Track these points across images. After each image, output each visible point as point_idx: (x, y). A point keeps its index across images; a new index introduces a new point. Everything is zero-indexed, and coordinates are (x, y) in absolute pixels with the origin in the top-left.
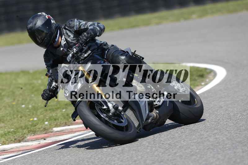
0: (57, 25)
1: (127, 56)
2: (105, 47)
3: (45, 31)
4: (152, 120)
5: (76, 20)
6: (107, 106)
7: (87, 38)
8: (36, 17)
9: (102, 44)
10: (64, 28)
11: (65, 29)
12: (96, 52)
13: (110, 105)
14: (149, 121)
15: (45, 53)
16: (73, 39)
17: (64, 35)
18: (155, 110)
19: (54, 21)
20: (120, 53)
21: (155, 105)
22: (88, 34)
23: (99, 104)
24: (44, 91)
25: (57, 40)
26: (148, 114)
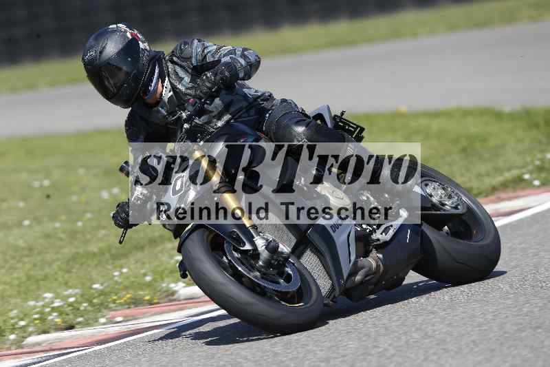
0: (153, 54)
1: (310, 125)
2: (265, 104)
3: (125, 68)
4: (366, 276)
5: (196, 41)
6: (253, 243)
7: (214, 84)
8: (103, 34)
9: (259, 97)
10: (170, 61)
11: (172, 63)
12: (243, 115)
13: (260, 243)
14: (358, 278)
15: (128, 117)
16: (190, 86)
17: (169, 76)
18: (374, 252)
19: (146, 44)
20: (295, 117)
21: (374, 241)
22: (216, 75)
23: (234, 238)
24: (118, 206)
25: (151, 88)
26: (356, 262)
